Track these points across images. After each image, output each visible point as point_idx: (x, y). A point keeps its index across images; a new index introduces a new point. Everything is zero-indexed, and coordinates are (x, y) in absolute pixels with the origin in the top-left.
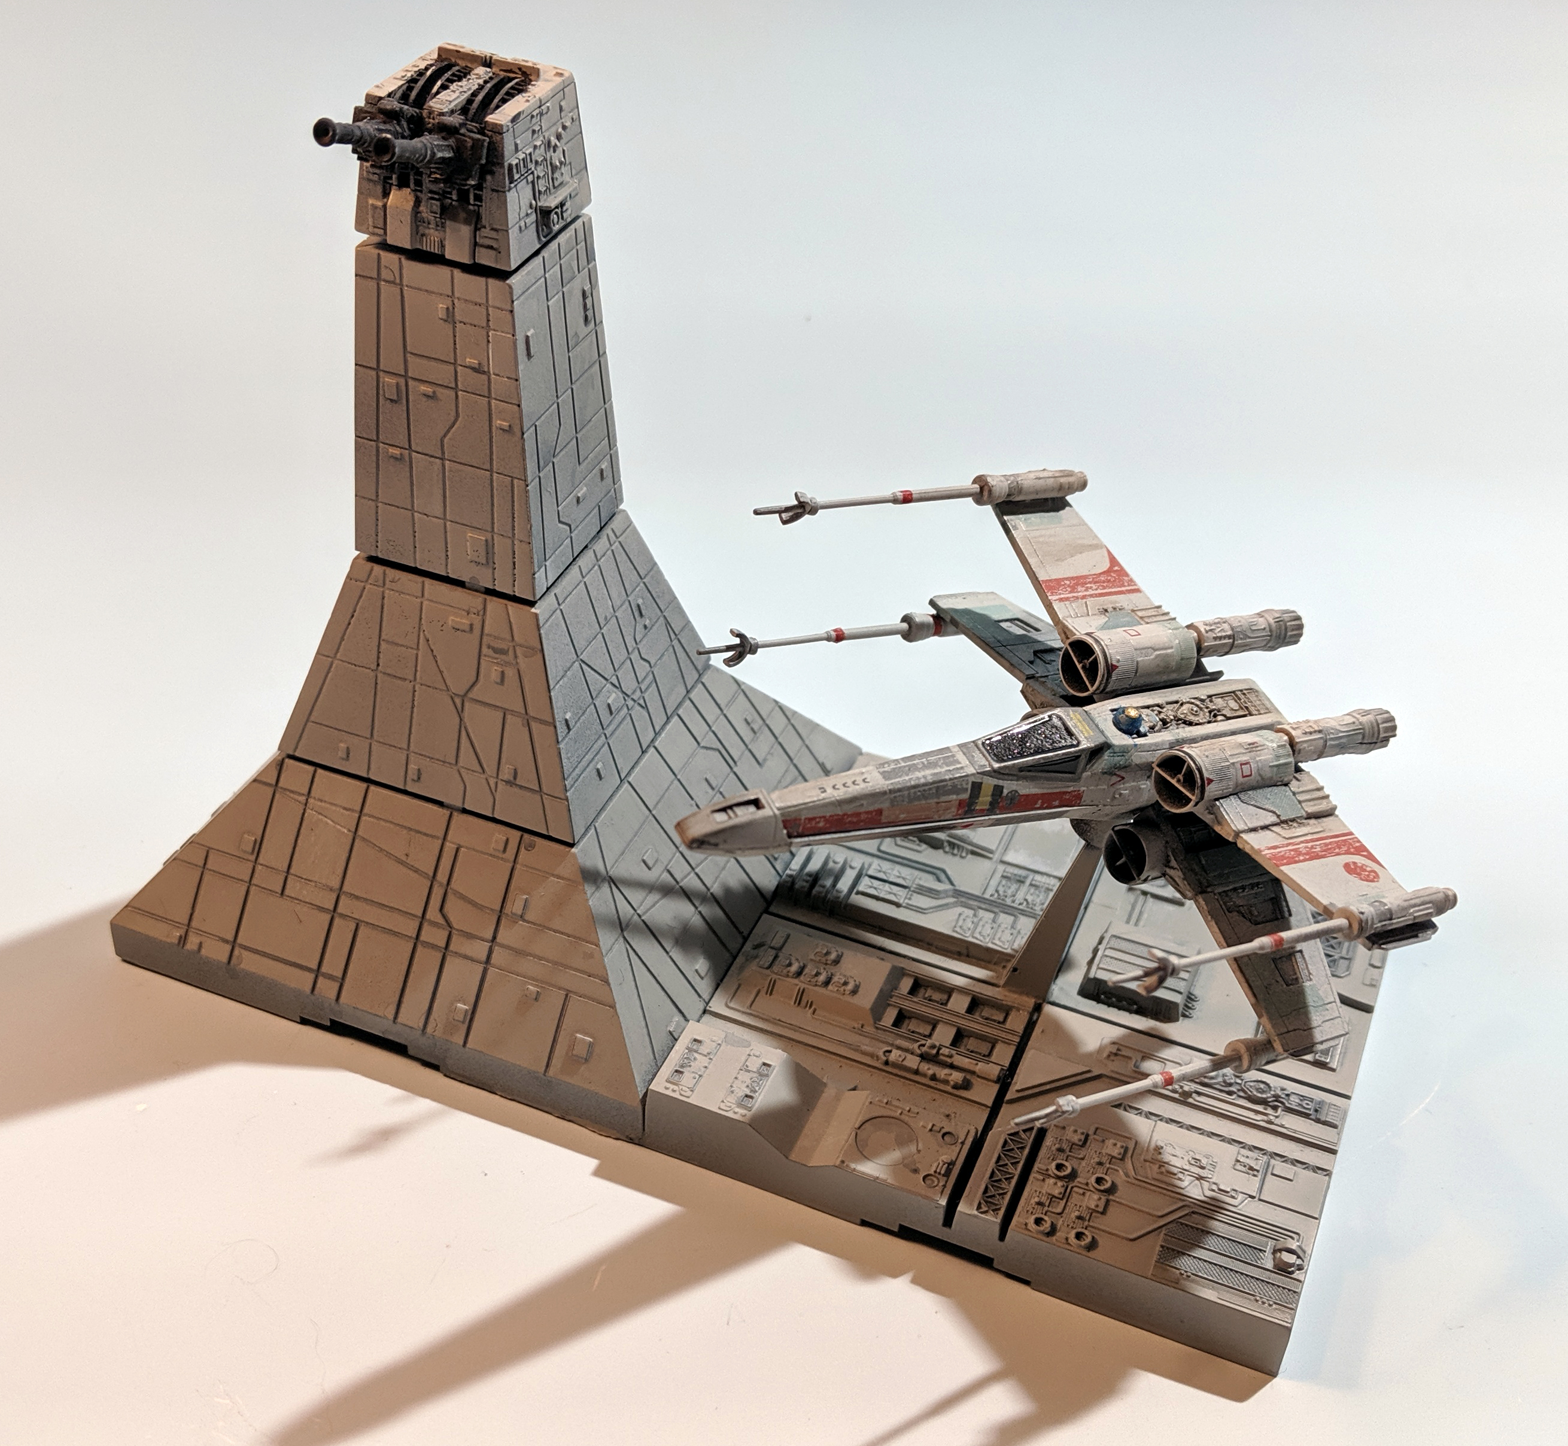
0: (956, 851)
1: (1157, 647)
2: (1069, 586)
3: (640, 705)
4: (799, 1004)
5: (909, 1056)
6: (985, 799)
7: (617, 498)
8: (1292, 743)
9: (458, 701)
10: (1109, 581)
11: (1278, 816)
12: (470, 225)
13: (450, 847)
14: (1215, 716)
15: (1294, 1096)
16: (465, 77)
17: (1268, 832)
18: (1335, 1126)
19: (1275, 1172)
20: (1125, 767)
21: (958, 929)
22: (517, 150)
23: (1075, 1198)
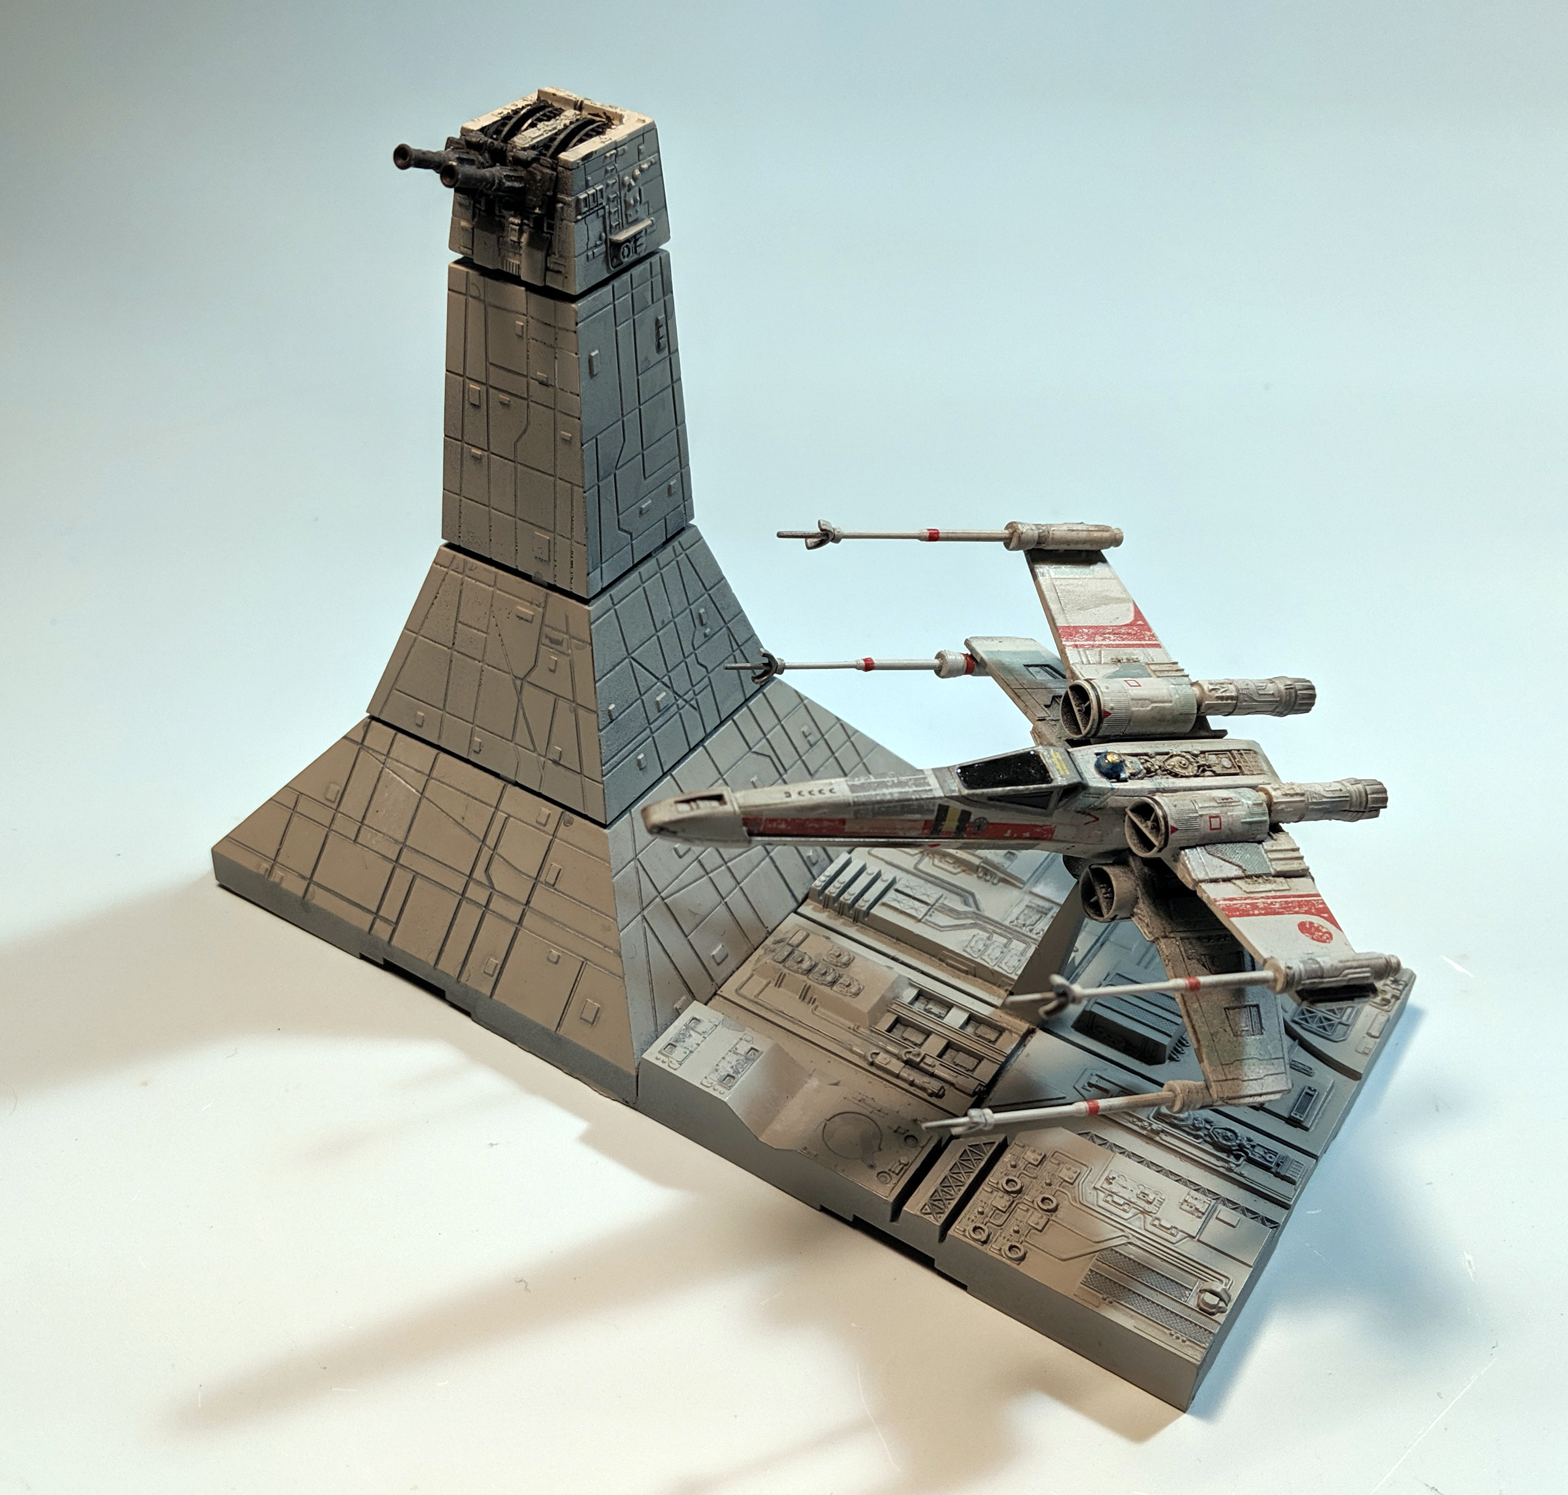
0: (988, 878)
1: (1155, 699)
2: (1087, 634)
3: (692, 706)
4: (804, 999)
5: (894, 1060)
6: (951, 823)
7: (688, 512)
8: (1270, 804)
9: (518, 682)
10: (1129, 634)
11: (1244, 871)
12: (542, 251)
13: (501, 816)
14: (1204, 771)
15: (1259, 1148)
16: (554, 117)
17: (1229, 884)
18: (1293, 1183)
19: (1219, 1217)
20: (1100, 809)
21: (968, 950)
22: (587, 186)
23: (1019, 1213)
